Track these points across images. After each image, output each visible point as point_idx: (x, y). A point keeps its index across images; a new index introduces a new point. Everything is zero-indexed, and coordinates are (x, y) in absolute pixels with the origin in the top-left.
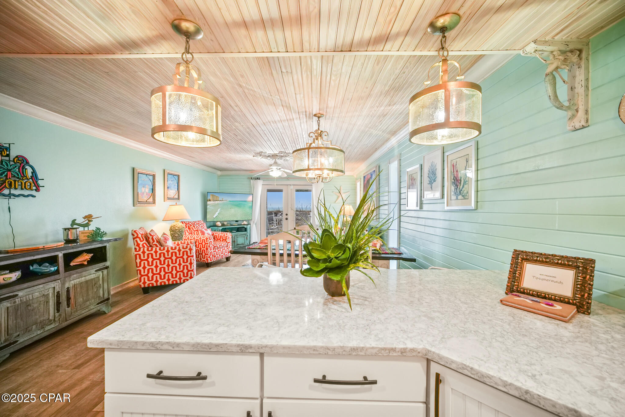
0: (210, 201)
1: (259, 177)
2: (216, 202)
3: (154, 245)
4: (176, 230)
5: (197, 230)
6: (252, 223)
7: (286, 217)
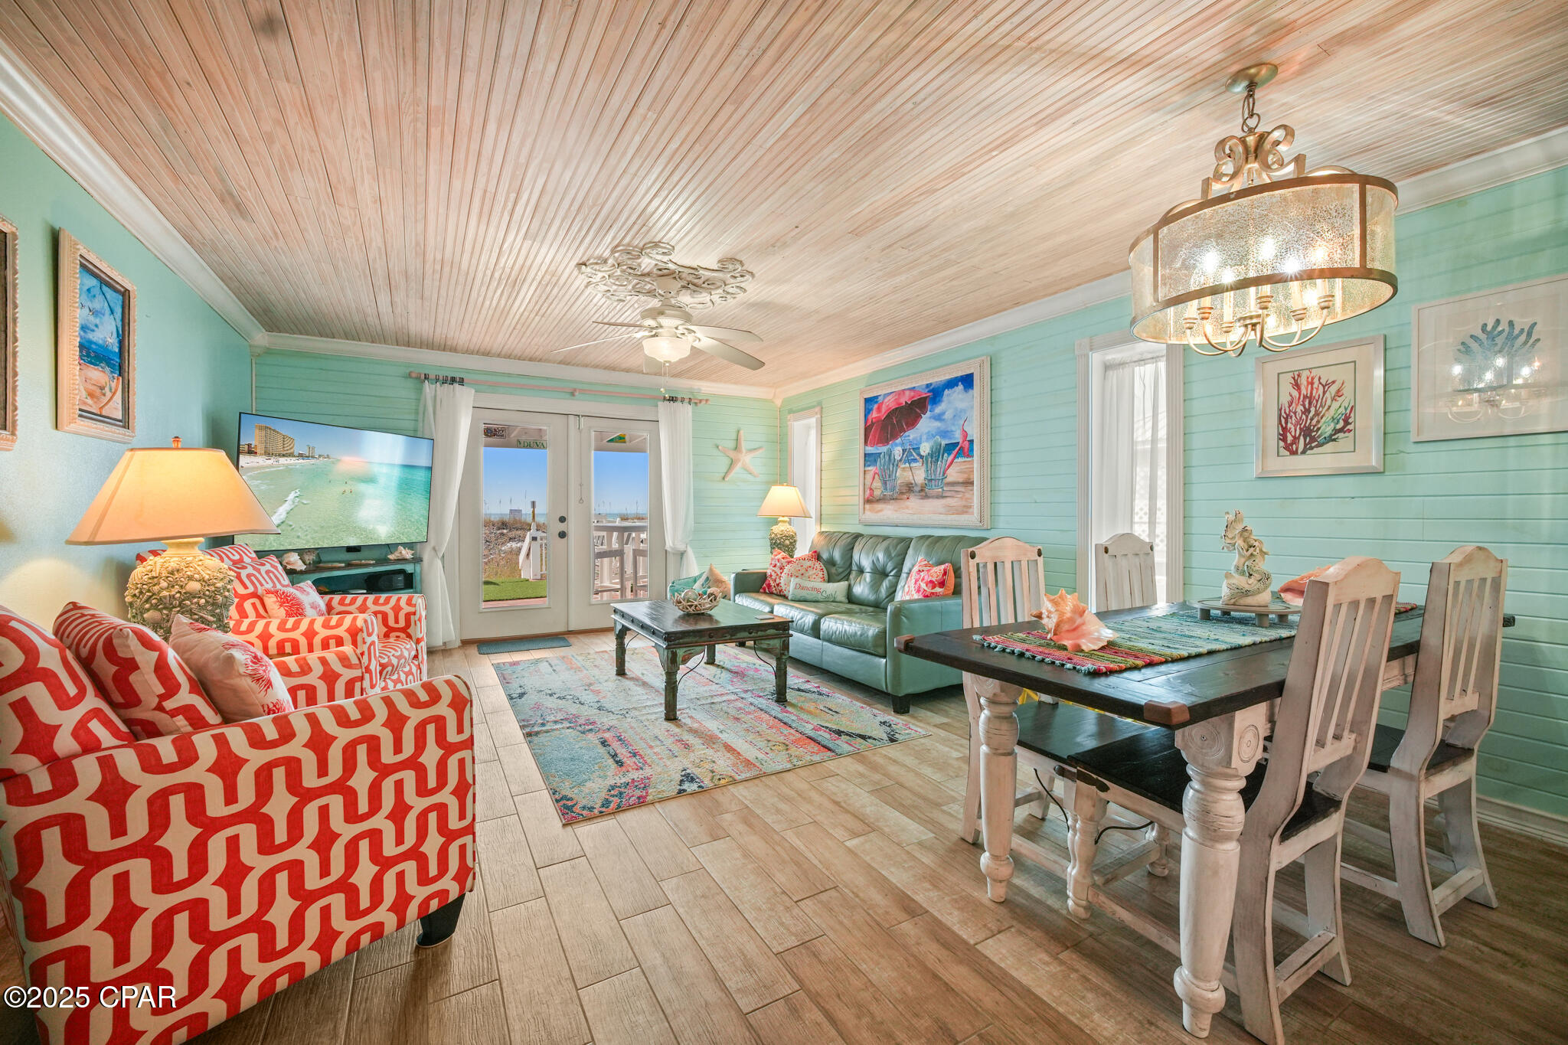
0: (251, 452)
1: (457, 375)
2: (282, 460)
3: (174, 713)
4: (191, 595)
5: (254, 595)
6: (426, 557)
7: (562, 527)
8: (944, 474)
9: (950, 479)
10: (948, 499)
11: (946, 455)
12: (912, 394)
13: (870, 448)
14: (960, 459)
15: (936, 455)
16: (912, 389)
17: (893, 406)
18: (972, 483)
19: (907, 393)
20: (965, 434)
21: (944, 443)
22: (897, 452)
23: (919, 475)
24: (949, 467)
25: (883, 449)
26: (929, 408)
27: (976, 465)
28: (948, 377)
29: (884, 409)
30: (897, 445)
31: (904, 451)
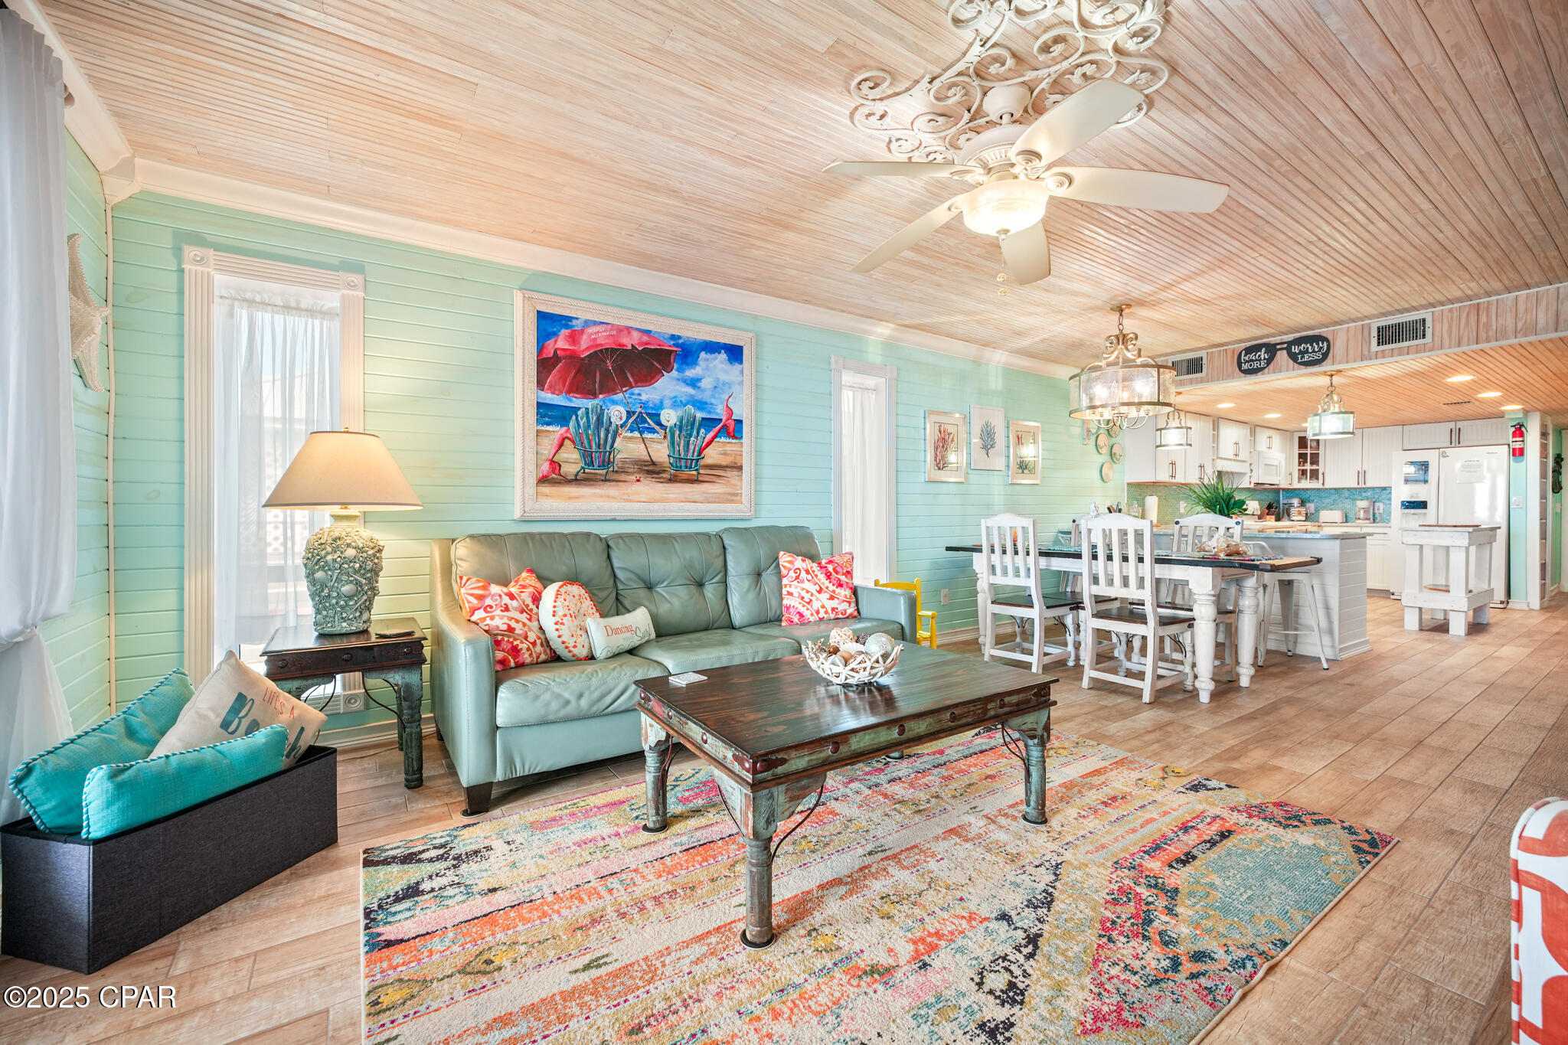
8: (700, 453)
9: (708, 461)
10: (706, 485)
11: (702, 431)
12: (645, 338)
13: (549, 395)
14: (723, 439)
15: (687, 427)
16: (647, 332)
17: (607, 343)
18: (740, 468)
19: (635, 334)
20: (730, 412)
21: (699, 415)
22: (616, 413)
23: (661, 452)
24: (708, 444)
25: (590, 403)
26: (676, 366)
27: (745, 449)
28: (708, 338)
29: (584, 343)
30: (615, 403)
31: (630, 414)
